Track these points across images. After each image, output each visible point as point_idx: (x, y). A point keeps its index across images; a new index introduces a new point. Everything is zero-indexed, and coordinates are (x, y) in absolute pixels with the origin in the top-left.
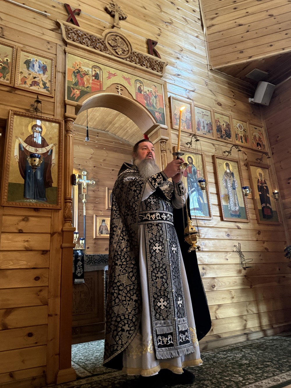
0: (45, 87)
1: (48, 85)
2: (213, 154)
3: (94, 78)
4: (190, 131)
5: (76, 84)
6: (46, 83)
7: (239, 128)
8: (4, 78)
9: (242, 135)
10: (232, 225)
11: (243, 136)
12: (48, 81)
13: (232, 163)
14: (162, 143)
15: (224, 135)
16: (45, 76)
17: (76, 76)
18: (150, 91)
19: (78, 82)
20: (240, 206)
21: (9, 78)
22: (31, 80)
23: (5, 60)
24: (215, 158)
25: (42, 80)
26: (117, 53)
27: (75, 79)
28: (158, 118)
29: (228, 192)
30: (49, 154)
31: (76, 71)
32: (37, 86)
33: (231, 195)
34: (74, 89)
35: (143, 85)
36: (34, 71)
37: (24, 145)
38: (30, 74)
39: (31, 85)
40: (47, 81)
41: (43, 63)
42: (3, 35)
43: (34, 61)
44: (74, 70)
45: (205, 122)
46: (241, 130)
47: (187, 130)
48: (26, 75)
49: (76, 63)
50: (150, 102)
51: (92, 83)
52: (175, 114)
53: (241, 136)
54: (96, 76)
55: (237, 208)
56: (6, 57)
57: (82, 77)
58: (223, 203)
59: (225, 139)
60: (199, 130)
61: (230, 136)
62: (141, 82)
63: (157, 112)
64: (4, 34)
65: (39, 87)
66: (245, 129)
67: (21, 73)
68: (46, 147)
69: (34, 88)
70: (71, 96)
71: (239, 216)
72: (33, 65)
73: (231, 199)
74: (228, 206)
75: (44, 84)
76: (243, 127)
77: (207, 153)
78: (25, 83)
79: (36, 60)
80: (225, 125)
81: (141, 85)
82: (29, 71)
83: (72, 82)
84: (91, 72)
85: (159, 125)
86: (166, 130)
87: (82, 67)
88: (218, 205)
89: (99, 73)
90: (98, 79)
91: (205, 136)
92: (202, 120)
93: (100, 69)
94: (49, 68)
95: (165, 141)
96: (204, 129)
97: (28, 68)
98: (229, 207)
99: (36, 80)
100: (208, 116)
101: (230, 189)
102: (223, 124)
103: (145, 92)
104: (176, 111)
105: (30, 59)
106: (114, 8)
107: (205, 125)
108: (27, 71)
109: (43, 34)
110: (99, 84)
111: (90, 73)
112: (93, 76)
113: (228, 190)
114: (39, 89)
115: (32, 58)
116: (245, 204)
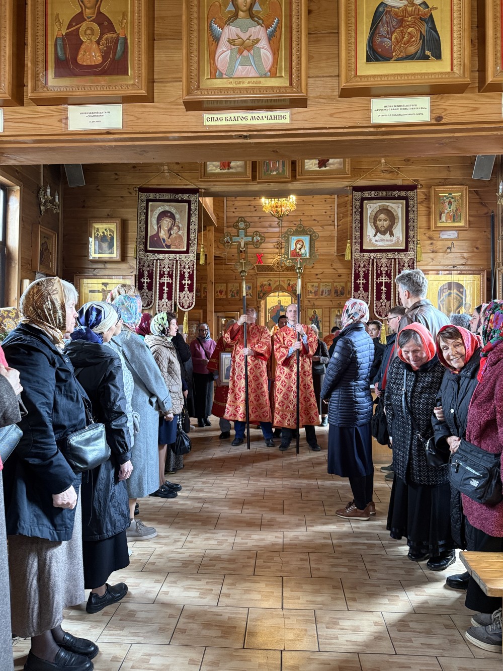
5: (261, 291)
6: (251, 294)
15: (339, 295)
16: (251, 291)
17: (261, 288)
18: (294, 283)
29: (337, 325)
44: (260, 285)
52: (308, 291)
54: (269, 285)
60: (323, 296)
61: (344, 294)
65: (249, 296)
77: (326, 307)
79: (247, 285)
80: (341, 289)
92: (324, 289)
93: (271, 280)
94: (252, 287)
99: (248, 293)
103: (292, 285)
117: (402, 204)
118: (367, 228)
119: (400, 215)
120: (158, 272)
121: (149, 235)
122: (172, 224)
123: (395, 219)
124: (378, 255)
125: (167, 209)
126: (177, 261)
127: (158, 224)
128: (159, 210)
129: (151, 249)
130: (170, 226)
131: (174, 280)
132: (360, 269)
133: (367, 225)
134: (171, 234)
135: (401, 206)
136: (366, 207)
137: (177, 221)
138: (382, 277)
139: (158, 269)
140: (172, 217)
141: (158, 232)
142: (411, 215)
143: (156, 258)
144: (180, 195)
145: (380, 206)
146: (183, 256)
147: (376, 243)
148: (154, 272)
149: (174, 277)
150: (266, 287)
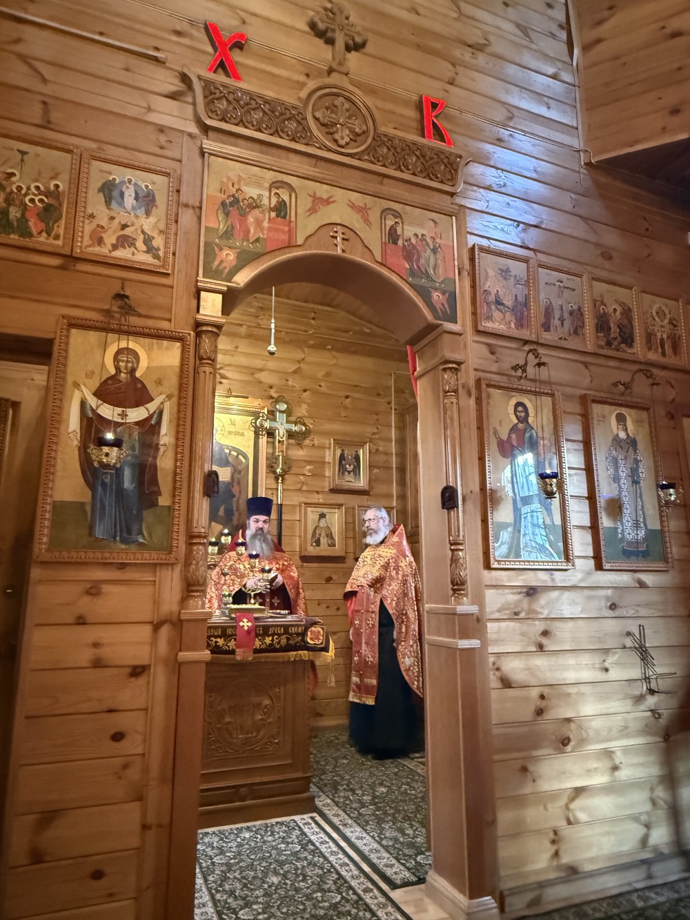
0: (150, 249)
1: (158, 242)
2: (584, 392)
3: (273, 214)
4: (525, 334)
5: (228, 234)
6: (153, 238)
7: (656, 318)
8: (49, 234)
9: (665, 336)
10: (624, 579)
11: (668, 338)
12: (157, 231)
13: (633, 412)
14: (448, 372)
15: (616, 338)
16: (152, 219)
17: (227, 214)
18: (420, 237)
19: (233, 228)
20: (649, 528)
21: (62, 232)
22: (115, 232)
23: (52, 187)
24: (589, 402)
25: (143, 232)
26: (336, 141)
27: (227, 221)
28: (438, 306)
29: (620, 492)
30: (153, 422)
31: (227, 201)
32: (129, 247)
33: (625, 500)
34: (221, 249)
35: (403, 224)
36: (124, 208)
37: (93, 401)
38: (112, 218)
39: (115, 247)
40: (155, 234)
41: (147, 187)
42: (49, 122)
43: (123, 183)
44: (224, 197)
45: (564, 308)
46: (662, 321)
47: (516, 331)
48: (104, 222)
49: (229, 178)
50: (418, 267)
51: (270, 229)
52: (485, 291)
53: (662, 339)
54: (281, 209)
55: (642, 533)
56: (55, 177)
57: (243, 215)
58: (605, 522)
59: (618, 350)
60: (550, 331)
61: (632, 341)
62: (397, 215)
63: (436, 289)
64: (52, 119)
65: (135, 251)
66: (674, 319)
67: (92, 216)
68: (148, 406)
69: (123, 254)
70: (214, 267)
71: (645, 555)
72: (122, 194)
73: (625, 511)
74: (617, 528)
75: (148, 240)
76: (667, 312)
77: (568, 390)
78: (100, 241)
79: (130, 181)
80: (618, 313)
81: (396, 223)
82: (109, 209)
83: (218, 230)
84: (269, 200)
85: (441, 325)
86: (458, 336)
87: (244, 188)
88: (590, 528)
89: (286, 198)
90: (284, 217)
91: (564, 344)
92: (557, 303)
93: (291, 189)
94: (161, 199)
95: (454, 366)
96: (562, 325)
97: (108, 203)
98: (619, 531)
99: (128, 231)
100: (574, 290)
101: (625, 483)
102: (615, 310)
103: (406, 241)
104: (488, 283)
105: (114, 179)
106: (333, 20)
107: (566, 315)
108: (107, 211)
109: (149, 109)
110: (286, 229)
111: (265, 201)
112: (271, 209)
113: (619, 485)
114: (133, 254)
115: (119, 175)
116: (662, 522)
150: (258, 223)
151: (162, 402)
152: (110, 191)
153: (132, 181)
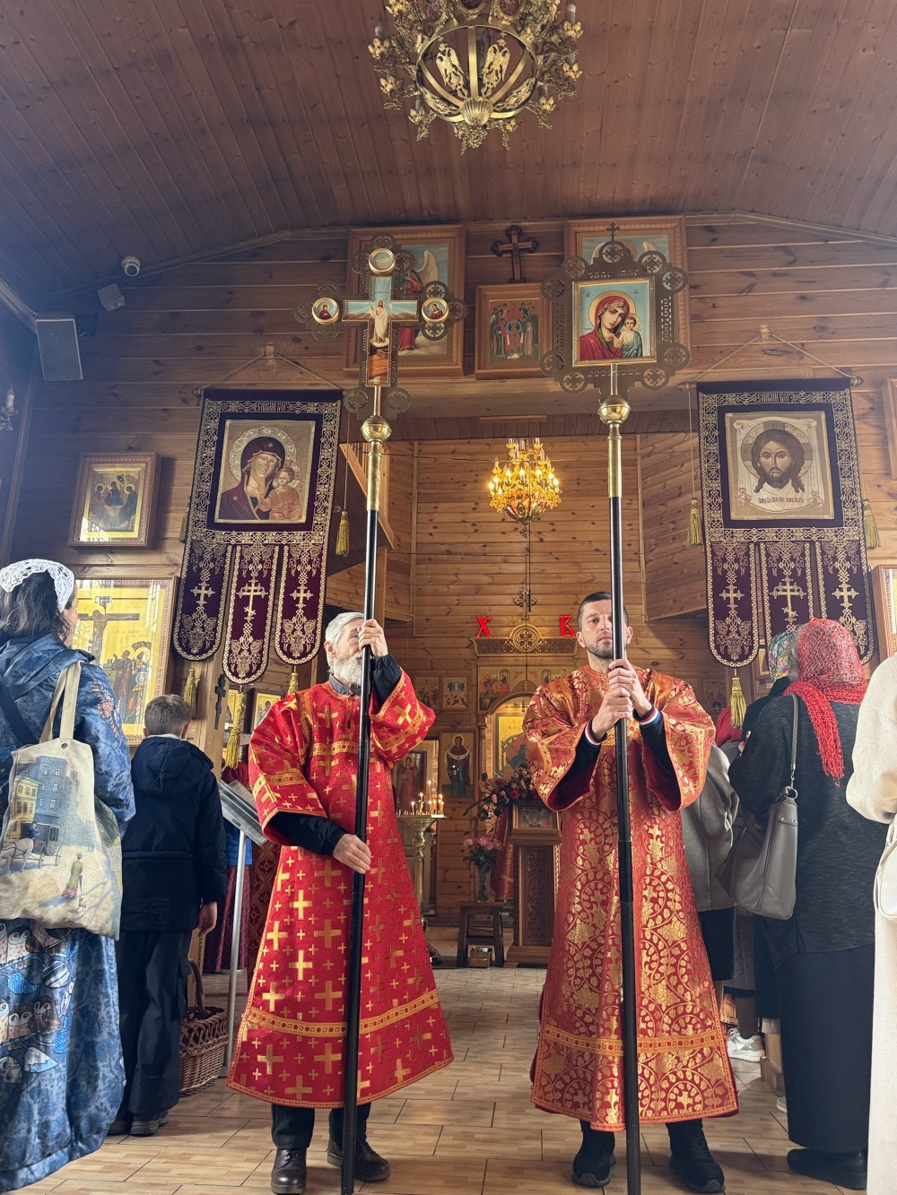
0: (463, 703)
1: (465, 700)
5: (487, 693)
8: (435, 704)
16: (463, 693)
17: (486, 686)
19: (488, 690)
23: (435, 689)
25: (461, 698)
27: (486, 689)
30: (467, 759)
32: (457, 703)
34: (485, 699)
36: (455, 691)
37: (451, 754)
39: (453, 704)
41: (461, 682)
43: (454, 682)
44: (485, 680)
48: (449, 696)
49: (486, 673)
54: (504, 680)
56: (435, 686)
57: (491, 685)
65: (459, 704)
68: (465, 754)
69: (456, 706)
70: (483, 705)
72: (454, 686)
75: (463, 700)
78: (449, 703)
81: (548, 674)
83: (483, 693)
84: (500, 678)
87: (492, 675)
89: (506, 676)
90: (505, 683)
93: (507, 671)
94: (465, 685)
97: (450, 690)
99: (457, 698)
103: (552, 681)
105: (452, 682)
108: (450, 693)
109: (461, 654)
110: (506, 687)
112: (501, 681)
117: (818, 420)
118: (736, 472)
119: (815, 443)
120: (236, 573)
121: (221, 489)
122: (277, 465)
123: (802, 452)
124: (770, 533)
125: (267, 432)
126: (282, 547)
127: (242, 467)
128: (251, 435)
129: (222, 521)
130: (270, 470)
131: (272, 591)
132: (726, 566)
133: (736, 464)
134: (271, 488)
135: (815, 424)
136: (732, 427)
137: (287, 458)
138: (784, 584)
139: (237, 567)
140: (278, 449)
141: (242, 484)
142: (842, 445)
143: (233, 542)
144: (298, 403)
145: (765, 424)
146: (298, 535)
147: (762, 505)
148: (226, 572)
149: (272, 585)
150: (497, 687)
151: (469, 752)
152: (451, 686)
153: (457, 681)
